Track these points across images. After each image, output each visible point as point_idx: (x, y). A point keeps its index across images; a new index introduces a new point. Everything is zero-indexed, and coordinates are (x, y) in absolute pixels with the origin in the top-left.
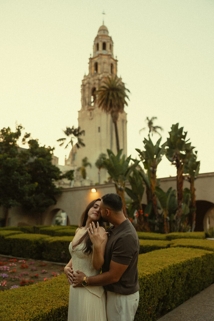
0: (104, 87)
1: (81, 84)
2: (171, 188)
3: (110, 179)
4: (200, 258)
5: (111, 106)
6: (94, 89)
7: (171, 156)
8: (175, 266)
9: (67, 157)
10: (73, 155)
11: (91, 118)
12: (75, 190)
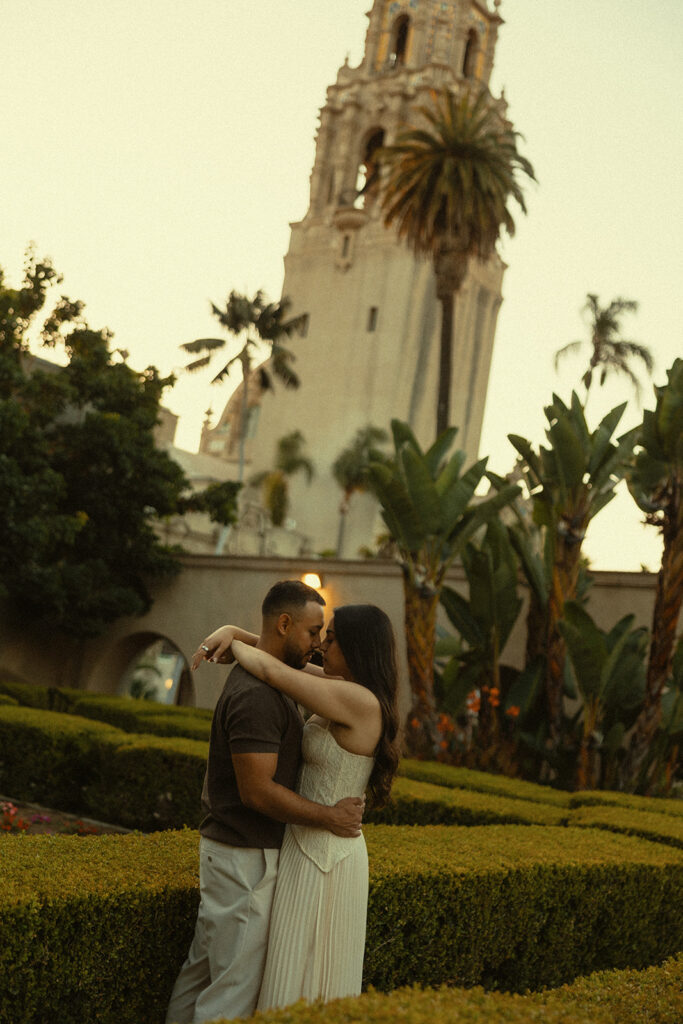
0: (422, 136)
1: (323, 103)
2: (629, 618)
3: (389, 540)
4: (658, 869)
5: (441, 223)
6: (375, 138)
7: (650, 490)
8: (559, 873)
9: (215, 420)
10: (242, 412)
11: (343, 262)
12: (235, 568)
